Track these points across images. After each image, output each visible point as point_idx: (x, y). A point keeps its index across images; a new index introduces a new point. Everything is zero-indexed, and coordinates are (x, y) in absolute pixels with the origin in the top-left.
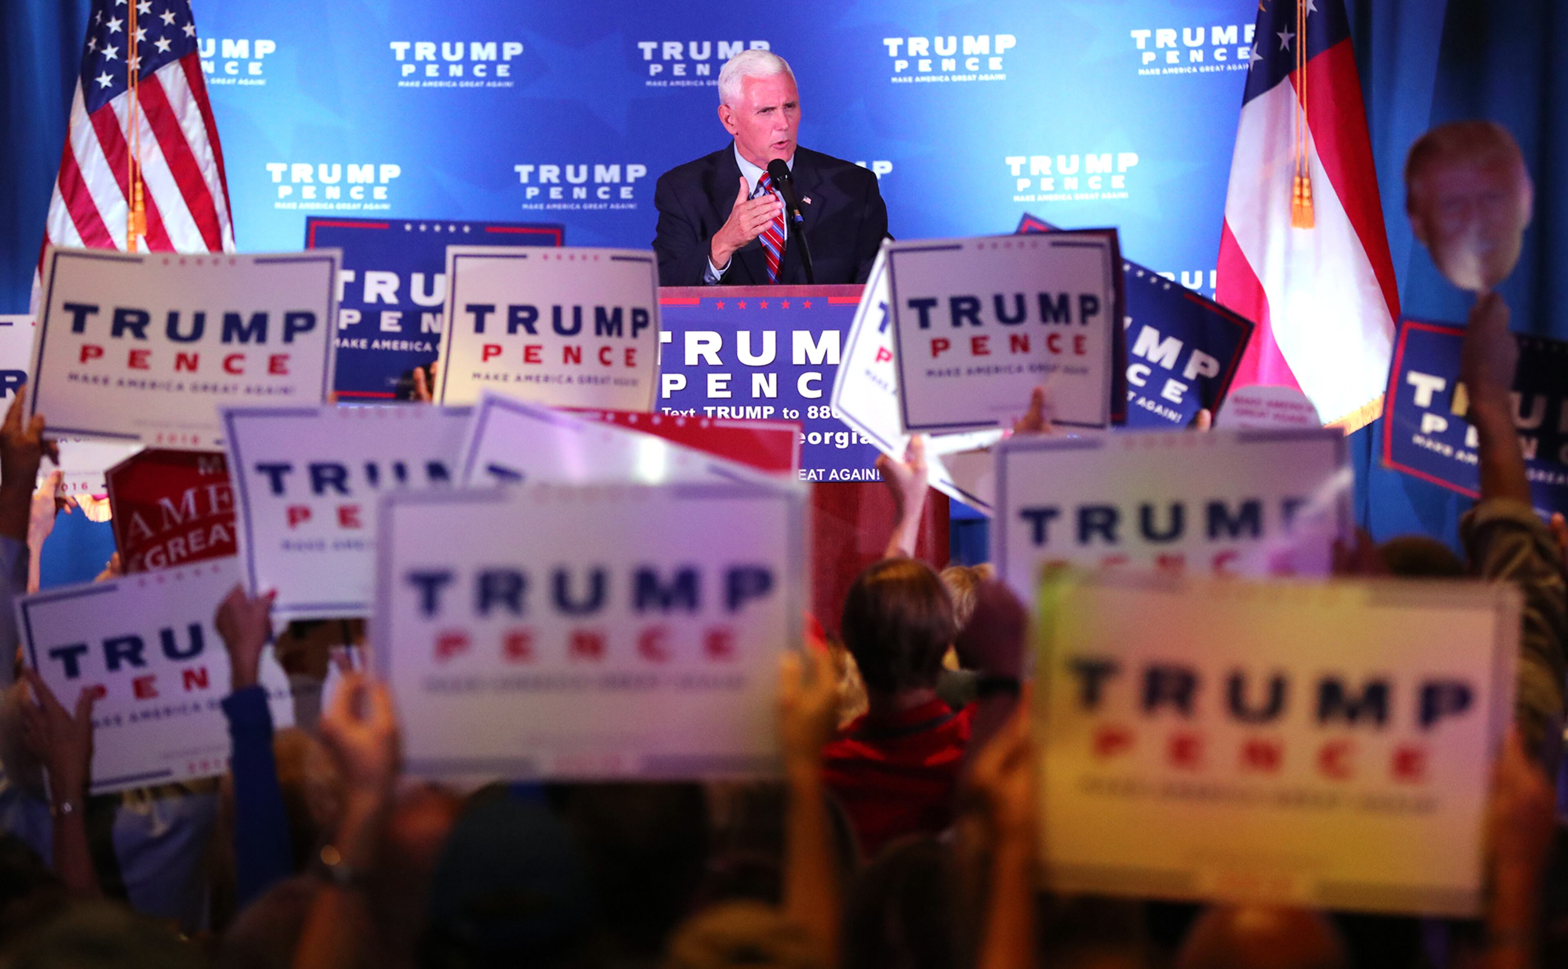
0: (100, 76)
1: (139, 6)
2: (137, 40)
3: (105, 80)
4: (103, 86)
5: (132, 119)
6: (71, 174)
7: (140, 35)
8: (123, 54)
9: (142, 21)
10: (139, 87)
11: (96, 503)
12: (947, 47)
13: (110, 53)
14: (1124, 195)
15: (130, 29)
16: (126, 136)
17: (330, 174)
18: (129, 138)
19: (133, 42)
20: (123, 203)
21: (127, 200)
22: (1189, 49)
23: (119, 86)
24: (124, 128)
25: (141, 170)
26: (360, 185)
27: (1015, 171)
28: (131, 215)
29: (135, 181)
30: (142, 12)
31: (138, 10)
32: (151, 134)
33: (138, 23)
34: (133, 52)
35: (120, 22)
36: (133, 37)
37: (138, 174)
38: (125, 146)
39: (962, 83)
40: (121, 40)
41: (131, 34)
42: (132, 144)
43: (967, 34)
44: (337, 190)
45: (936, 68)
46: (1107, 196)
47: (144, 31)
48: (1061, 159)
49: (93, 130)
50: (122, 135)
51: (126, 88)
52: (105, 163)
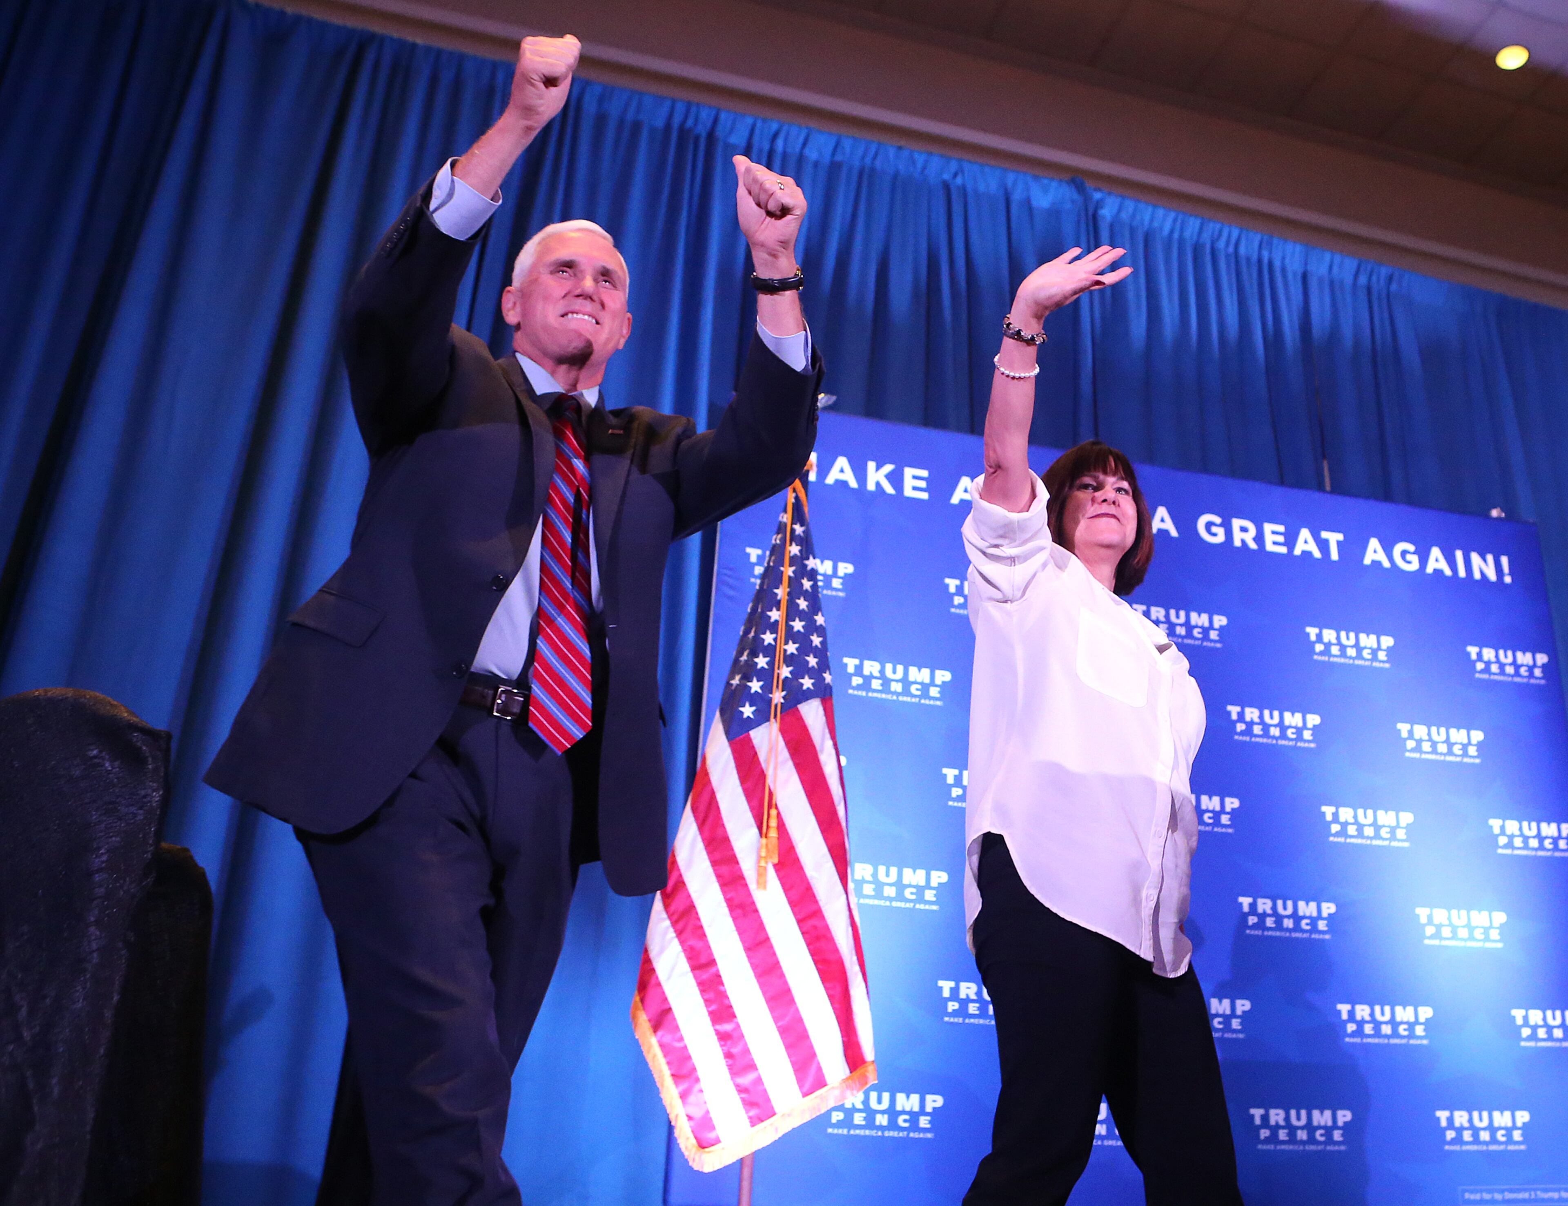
0: (744, 706)
1: (786, 647)
2: (782, 677)
3: (748, 711)
4: (745, 716)
5: (772, 749)
6: (706, 797)
7: (785, 672)
8: (768, 688)
9: (789, 660)
10: (782, 719)
11: (702, 1150)
12: (1366, 817)
13: (755, 686)
14: (1500, 945)
15: (776, 666)
16: (763, 765)
17: (888, 875)
18: (767, 768)
19: (778, 677)
20: (755, 830)
21: (760, 828)
22: (1529, 837)
23: (762, 717)
24: (762, 756)
25: (776, 798)
26: (914, 887)
27: (1423, 920)
28: (764, 841)
29: (770, 807)
30: (789, 653)
31: (785, 651)
32: (790, 764)
33: (784, 662)
34: (777, 687)
35: (767, 659)
36: (778, 674)
37: (774, 803)
38: (762, 776)
39: (1379, 846)
40: (767, 676)
41: (776, 671)
42: (770, 773)
43: (1380, 809)
44: (894, 889)
45: (1360, 834)
46: (1488, 945)
47: (790, 668)
48: (1454, 912)
49: (731, 757)
50: (760, 764)
51: (768, 720)
52: (739, 790)
